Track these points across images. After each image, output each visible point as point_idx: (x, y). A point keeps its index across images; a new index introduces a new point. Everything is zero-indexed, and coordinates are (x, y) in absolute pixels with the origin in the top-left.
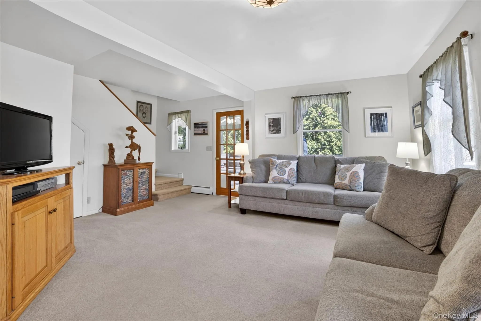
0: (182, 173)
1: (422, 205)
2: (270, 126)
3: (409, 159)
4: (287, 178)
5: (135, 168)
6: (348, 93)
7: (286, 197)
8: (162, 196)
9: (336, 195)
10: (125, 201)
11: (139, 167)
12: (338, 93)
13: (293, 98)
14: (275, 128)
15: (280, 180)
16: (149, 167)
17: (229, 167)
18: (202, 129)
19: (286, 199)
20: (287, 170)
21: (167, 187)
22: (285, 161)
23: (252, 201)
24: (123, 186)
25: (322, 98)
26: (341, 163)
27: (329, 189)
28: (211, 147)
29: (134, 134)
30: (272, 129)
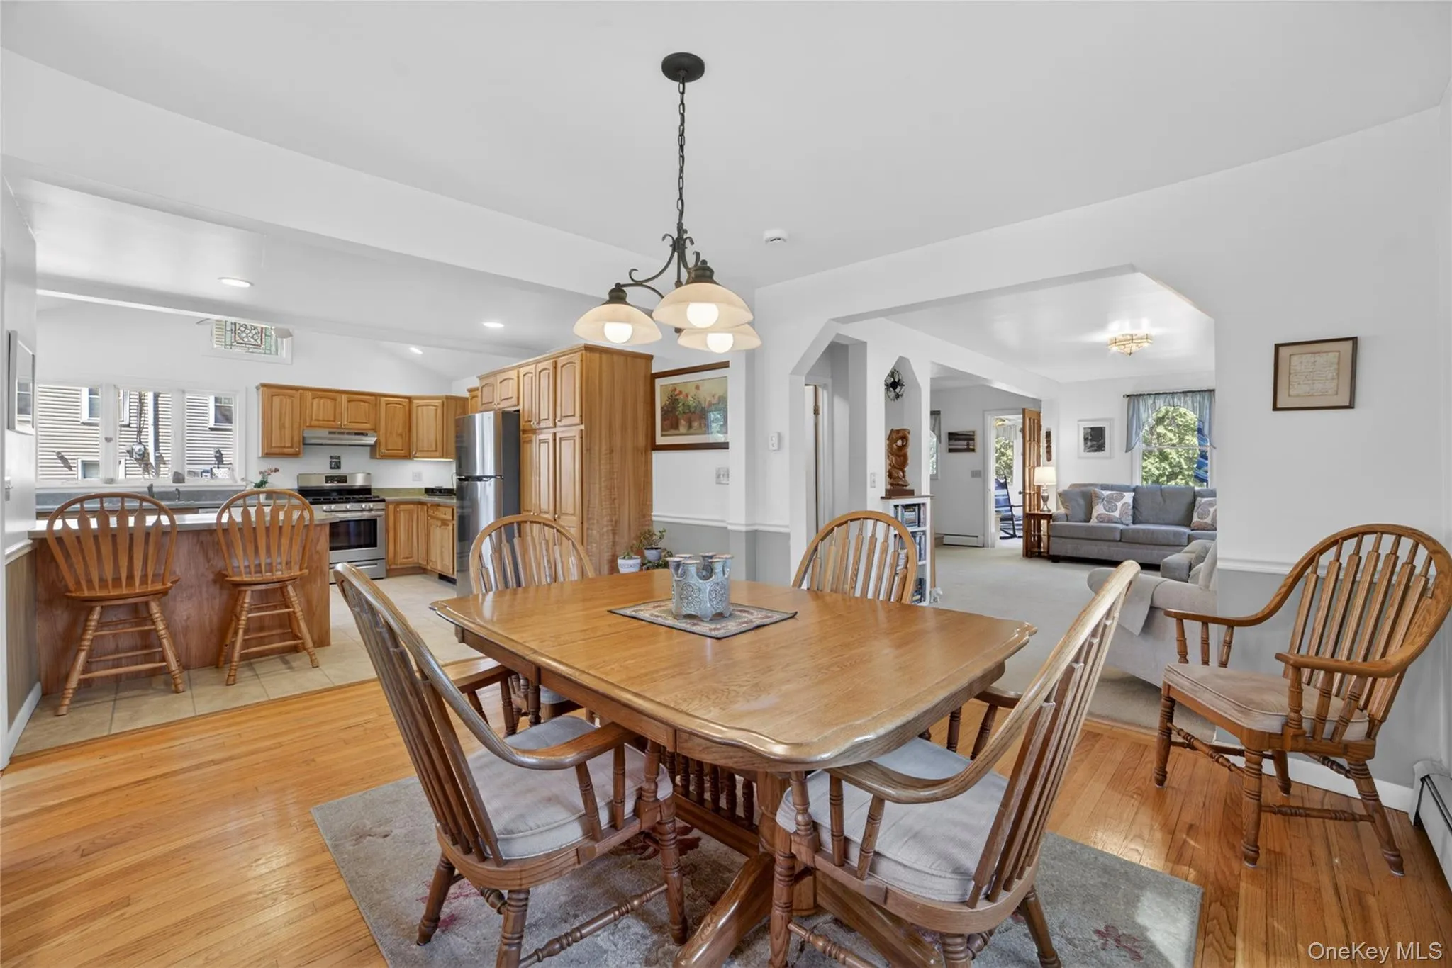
2: (1086, 439)
4: (1120, 515)
6: (1217, 390)
7: (1121, 538)
9: (1191, 535)
13: (1128, 396)
14: (1095, 443)
15: (1110, 518)
18: (965, 443)
19: (1120, 541)
20: (1119, 504)
22: (1115, 493)
23: (1070, 545)
25: (1177, 397)
28: (981, 471)
30: (1089, 444)
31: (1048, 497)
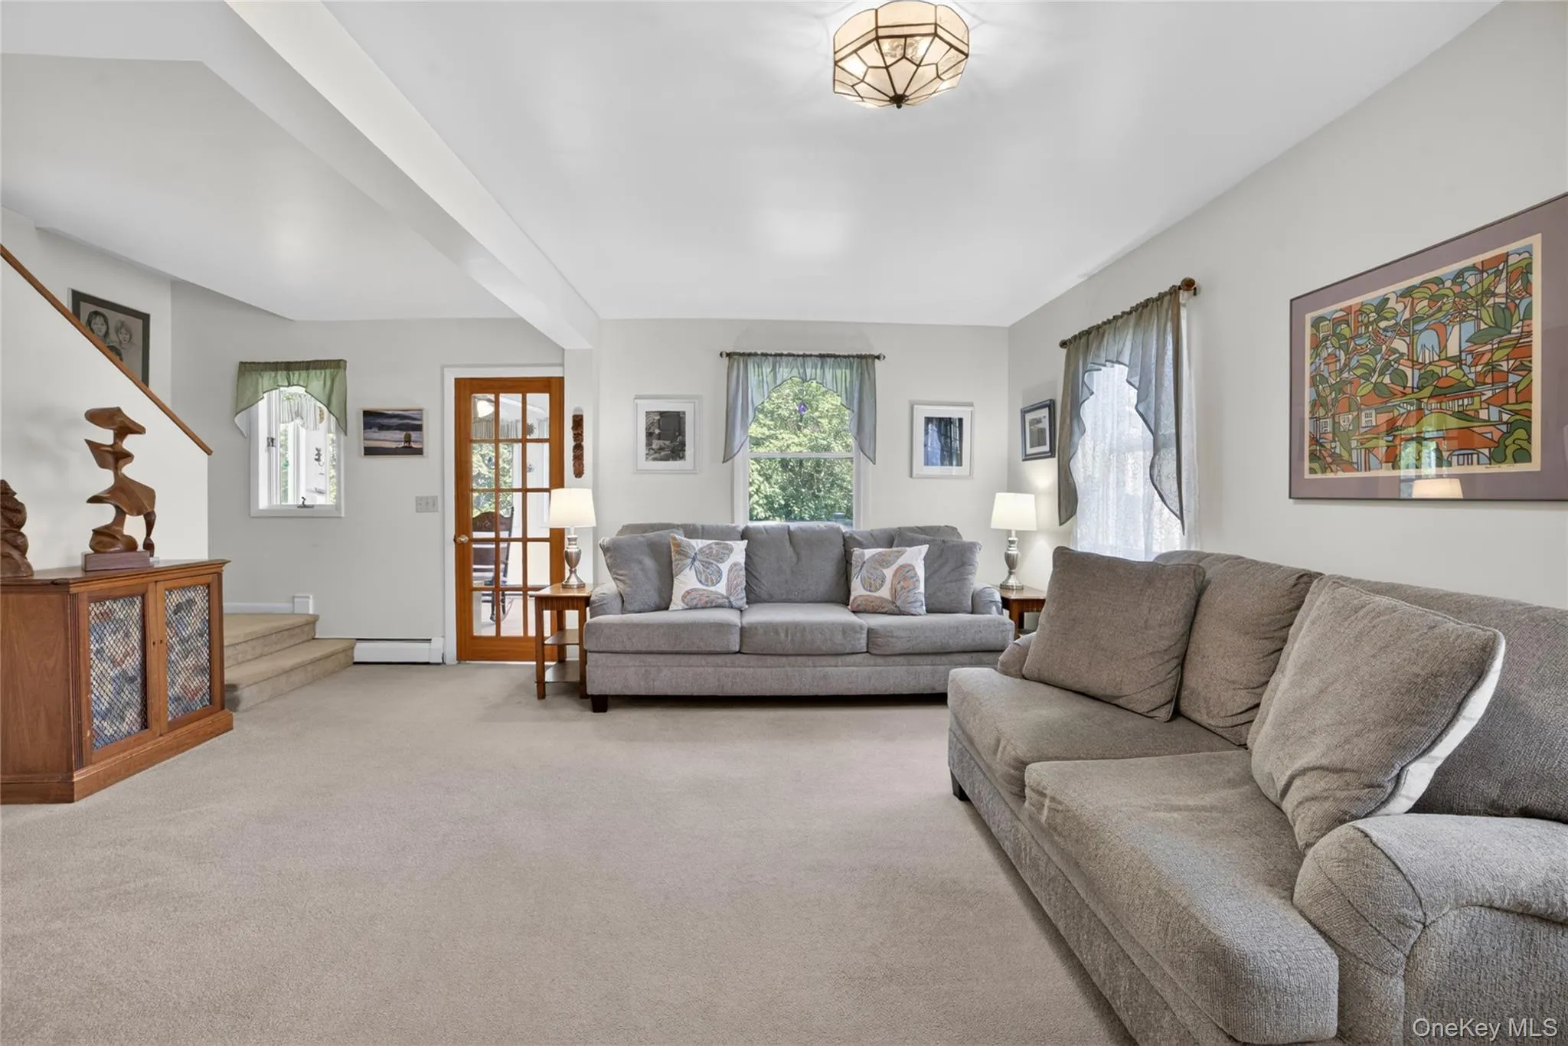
0: (311, 597)
1: (1146, 628)
2: (650, 435)
3: (1017, 532)
4: (724, 592)
5: (151, 586)
6: (878, 357)
7: (741, 646)
8: (255, 688)
9: (873, 629)
10: (109, 732)
11: (169, 584)
12: (851, 354)
13: (728, 355)
14: (667, 443)
15: (707, 599)
16: (209, 579)
17: (475, 567)
18: (401, 435)
19: (739, 652)
20: (723, 568)
21: (258, 651)
22: (716, 544)
23: (633, 669)
24: (98, 668)
25: (810, 364)
26: (861, 545)
27: (837, 615)
28: (437, 497)
29: (129, 443)
30: (656, 444)
31: (578, 554)
